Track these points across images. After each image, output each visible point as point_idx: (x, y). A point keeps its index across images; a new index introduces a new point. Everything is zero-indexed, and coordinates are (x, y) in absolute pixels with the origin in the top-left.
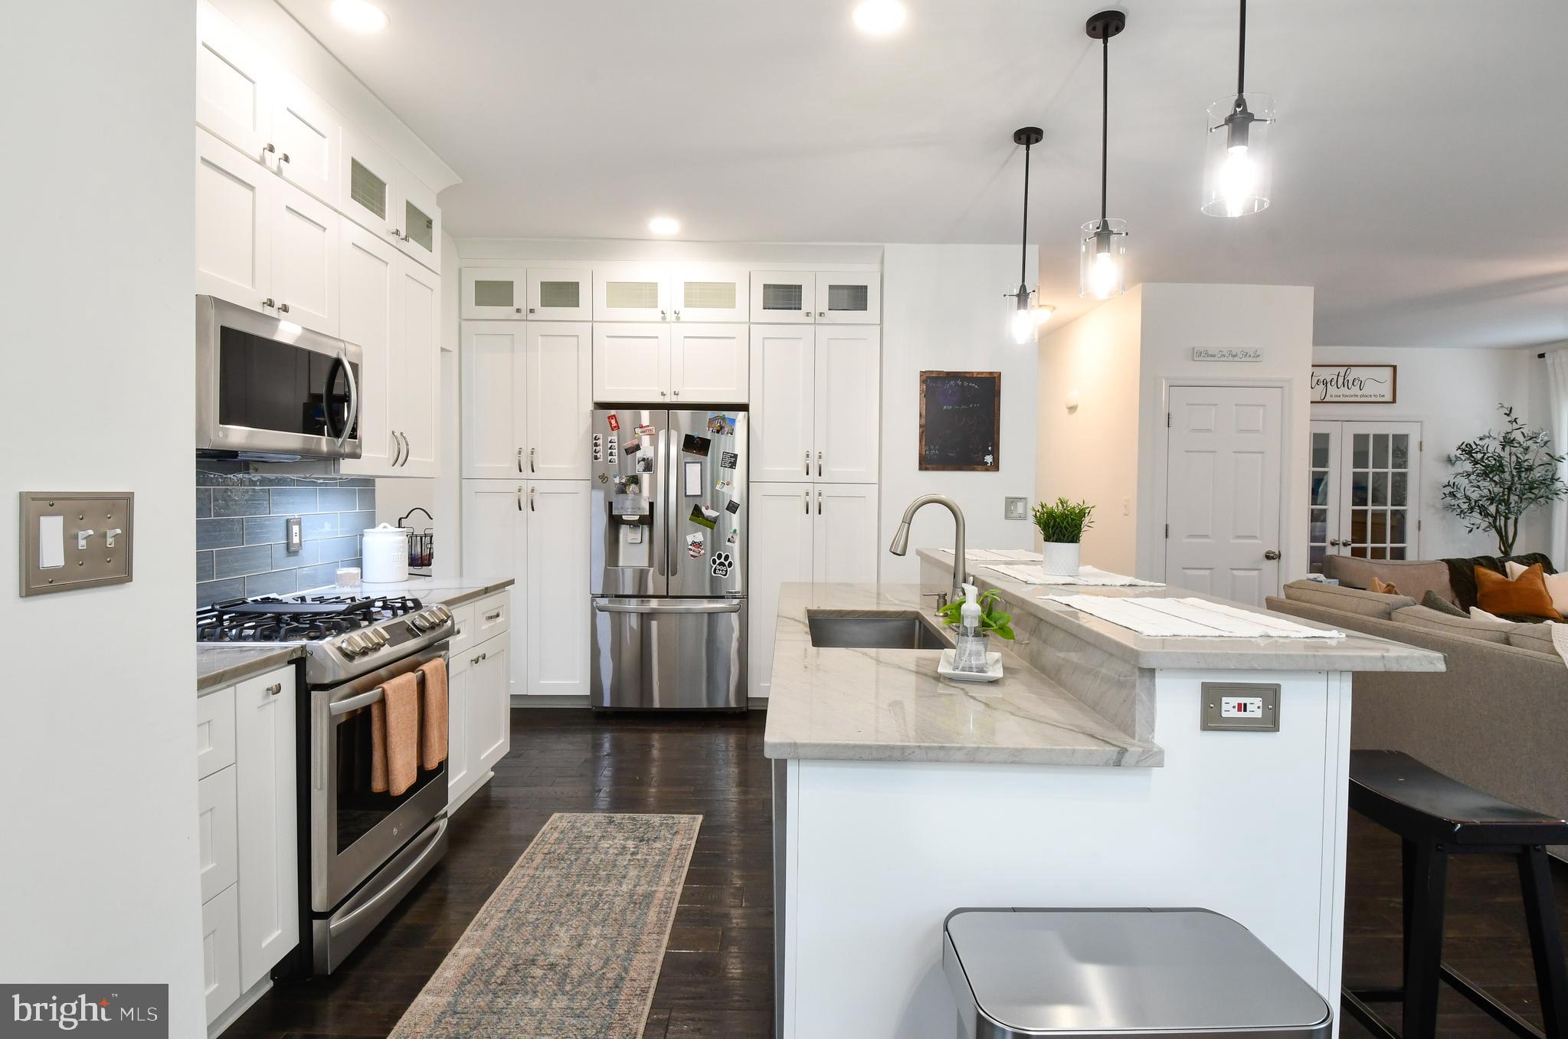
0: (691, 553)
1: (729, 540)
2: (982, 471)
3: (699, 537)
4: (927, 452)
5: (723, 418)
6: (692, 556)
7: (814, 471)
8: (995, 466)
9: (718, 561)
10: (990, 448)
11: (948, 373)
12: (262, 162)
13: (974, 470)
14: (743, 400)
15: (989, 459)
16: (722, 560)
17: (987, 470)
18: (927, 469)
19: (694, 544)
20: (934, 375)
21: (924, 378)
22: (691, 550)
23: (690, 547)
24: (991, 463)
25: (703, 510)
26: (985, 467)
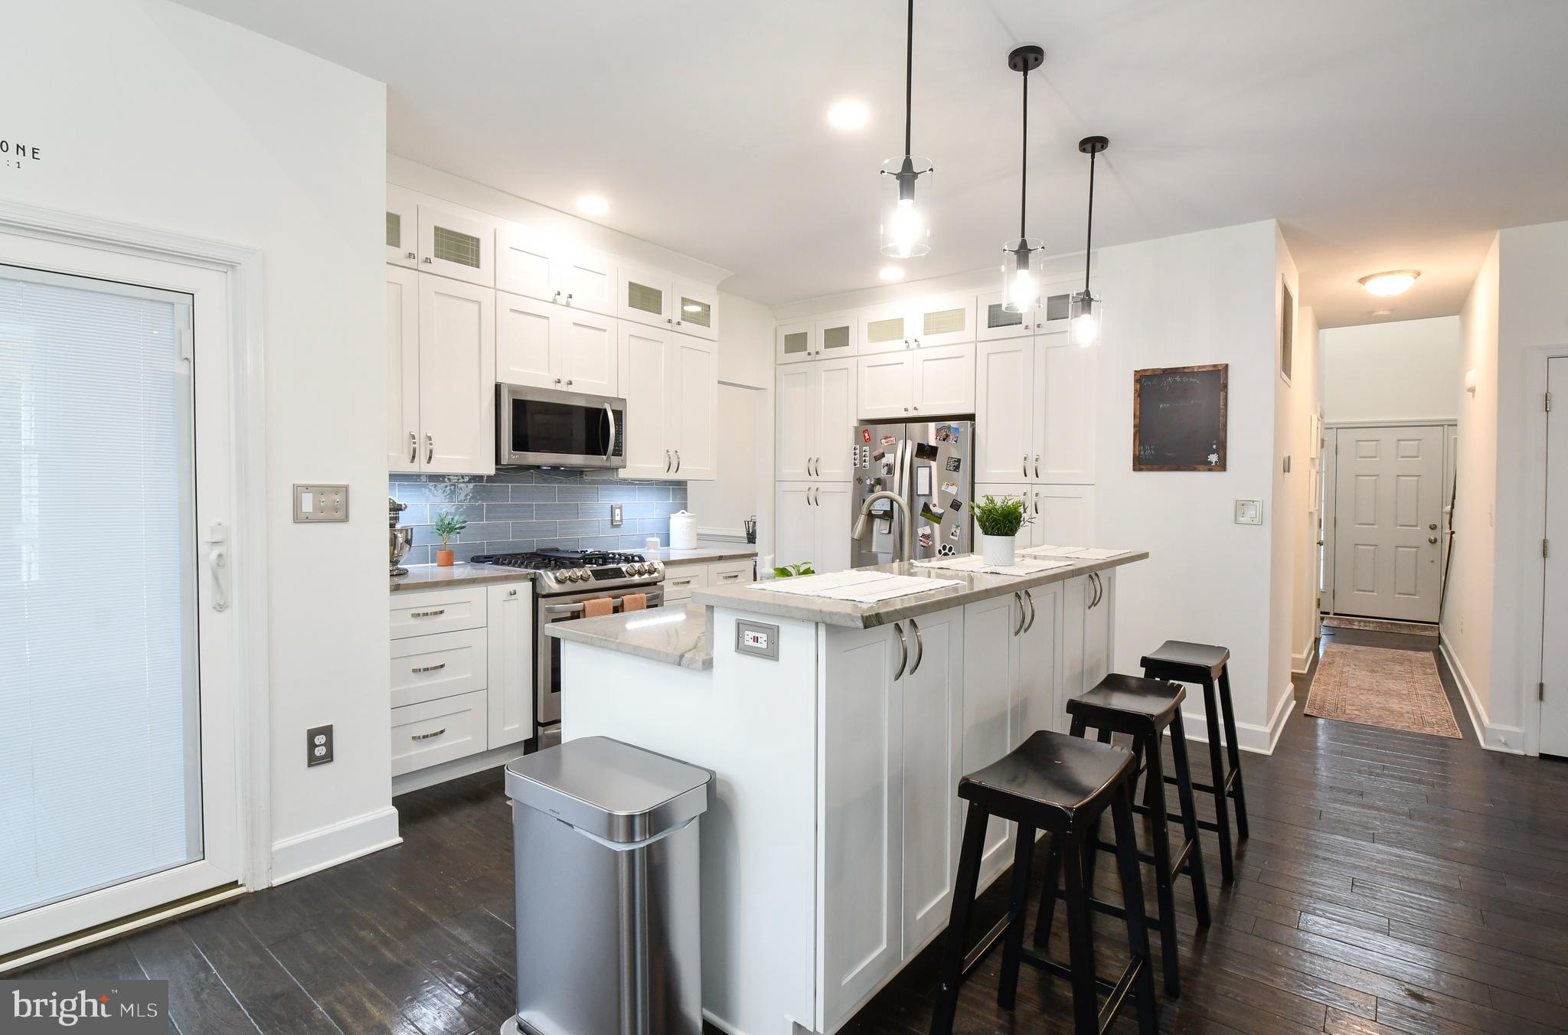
0: (922, 543)
1: (952, 534)
2: (1205, 471)
3: (927, 530)
4: (1142, 453)
5: (949, 428)
6: (922, 546)
7: (1031, 472)
8: (1222, 466)
9: (943, 552)
10: (1214, 447)
11: (1165, 370)
12: (554, 302)
13: (1194, 470)
14: (969, 411)
15: (1213, 458)
16: (947, 551)
17: (1210, 470)
18: (1141, 470)
19: (924, 536)
20: (1148, 374)
21: (1138, 377)
22: (921, 541)
23: (921, 538)
24: (1216, 462)
25: (931, 507)
26: (1210, 467)
